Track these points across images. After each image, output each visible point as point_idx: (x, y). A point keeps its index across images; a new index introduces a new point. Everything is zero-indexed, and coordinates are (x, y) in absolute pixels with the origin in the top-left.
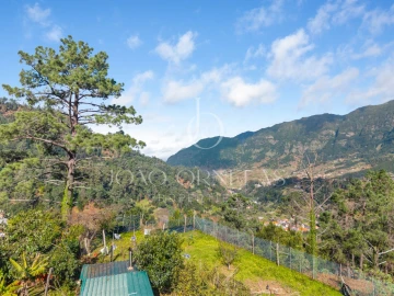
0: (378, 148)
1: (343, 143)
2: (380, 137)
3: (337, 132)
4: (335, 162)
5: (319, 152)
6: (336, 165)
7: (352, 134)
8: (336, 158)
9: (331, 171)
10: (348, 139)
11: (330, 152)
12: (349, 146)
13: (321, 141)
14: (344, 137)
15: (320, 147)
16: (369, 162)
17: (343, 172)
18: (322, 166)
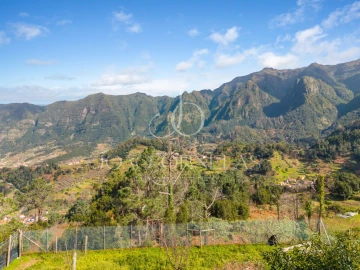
0: (72, 137)
1: (42, 132)
2: (73, 128)
3: (37, 122)
4: (35, 149)
5: (18, 141)
6: (36, 152)
7: (51, 124)
8: (36, 146)
9: (31, 158)
10: (47, 128)
11: (29, 140)
12: (48, 135)
13: (21, 130)
14: (43, 127)
15: (20, 135)
16: (65, 149)
17: (43, 159)
18: (21, 154)
